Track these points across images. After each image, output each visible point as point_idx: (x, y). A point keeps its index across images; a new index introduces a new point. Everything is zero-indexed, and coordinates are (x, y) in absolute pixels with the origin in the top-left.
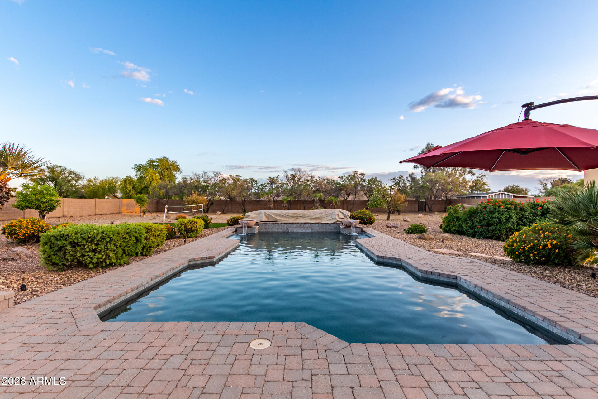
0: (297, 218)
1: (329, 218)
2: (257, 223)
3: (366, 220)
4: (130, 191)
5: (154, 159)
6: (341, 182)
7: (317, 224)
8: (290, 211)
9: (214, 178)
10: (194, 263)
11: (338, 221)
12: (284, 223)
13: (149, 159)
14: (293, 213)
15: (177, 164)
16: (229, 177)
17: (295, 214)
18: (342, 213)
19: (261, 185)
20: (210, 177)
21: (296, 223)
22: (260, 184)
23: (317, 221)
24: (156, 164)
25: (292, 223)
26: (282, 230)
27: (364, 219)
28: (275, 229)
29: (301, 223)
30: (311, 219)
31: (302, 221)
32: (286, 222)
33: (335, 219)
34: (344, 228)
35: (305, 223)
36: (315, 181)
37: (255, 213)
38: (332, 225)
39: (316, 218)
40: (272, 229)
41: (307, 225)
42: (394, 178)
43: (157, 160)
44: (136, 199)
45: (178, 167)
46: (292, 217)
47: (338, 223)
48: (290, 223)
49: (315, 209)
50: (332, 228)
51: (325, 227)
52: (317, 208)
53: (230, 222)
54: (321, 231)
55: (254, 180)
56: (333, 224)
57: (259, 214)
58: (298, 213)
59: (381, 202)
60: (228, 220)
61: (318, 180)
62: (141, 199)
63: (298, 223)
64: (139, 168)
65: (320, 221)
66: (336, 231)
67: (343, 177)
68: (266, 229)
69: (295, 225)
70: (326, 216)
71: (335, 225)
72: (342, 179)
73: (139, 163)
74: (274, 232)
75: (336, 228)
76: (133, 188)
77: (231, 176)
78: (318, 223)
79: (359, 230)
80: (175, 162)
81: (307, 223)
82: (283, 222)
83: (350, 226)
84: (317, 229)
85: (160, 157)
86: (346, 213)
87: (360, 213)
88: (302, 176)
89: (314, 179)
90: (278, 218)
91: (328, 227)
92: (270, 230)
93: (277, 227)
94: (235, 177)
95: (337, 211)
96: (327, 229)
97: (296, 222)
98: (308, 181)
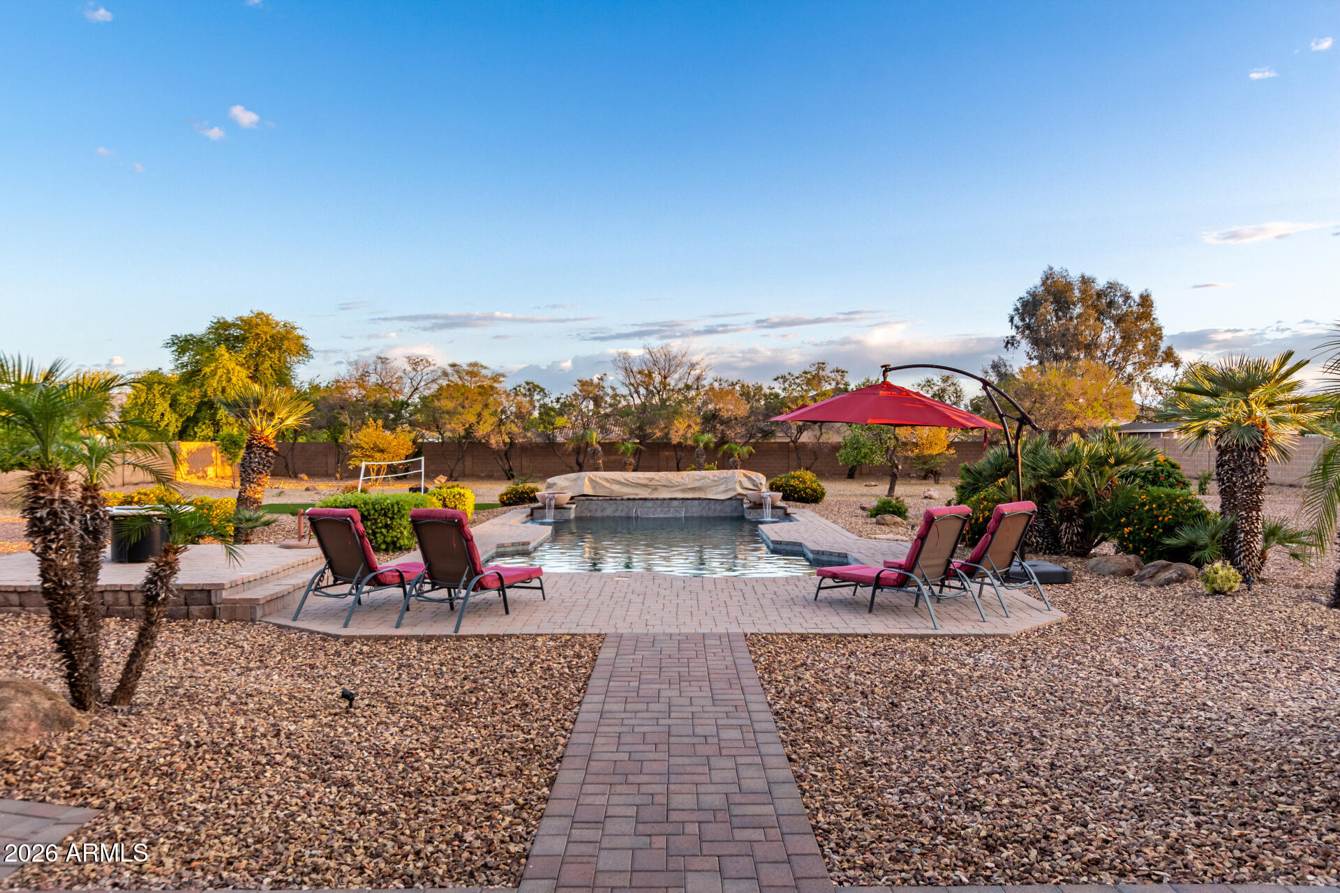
0: (655, 489)
1: (722, 488)
2: (572, 498)
3: (805, 492)
4: (163, 415)
5: (230, 320)
6: (780, 391)
7: (697, 502)
8: (640, 474)
9: (412, 375)
10: (502, 549)
11: (739, 494)
12: (629, 499)
13: (215, 321)
14: (647, 478)
15: (299, 332)
16: (449, 370)
17: (651, 480)
18: (749, 478)
19: (558, 400)
20: (400, 374)
21: (652, 499)
22: (553, 398)
23: (696, 495)
24: (236, 332)
25: (645, 499)
26: (623, 514)
27: (800, 491)
28: (609, 511)
29: (664, 499)
30: (684, 491)
31: (666, 494)
32: (632, 497)
33: (734, 489)
34: (749, 508)
35: (671, 499)
36: (707, 388)
37: (566, 479)
38: (727, 503)
39: (693, 489)
40: (602, 511)
41: (675, 503)
42: (929, 381)
43: (239, 322)
44: (222, 440)
45: (303, 341)
46: (646, 486)
47: (738, 499)
48: (641, 499)
49: (695, 470)
50: (728, 510)
51: (713, 507)
52: (700, 468)
53: (508, 499)
54: (705, 515)
55: (538, 387)
56: (730, 501)
57: (575, 480)
58: (657, 478)
59: (871, 449)
60: (502, 495)
61: (716, 385)
62: (234, 442)
63: (657, 499)
64: (183, 345)
65: (703, 496)
66: (736, 514)
67: (788, 377)
68: (591, 511)
69: (650, 504)
70: (717, 483)
71: (735, 503)
72: (784, 382)
73: (183, 331)
74: (608, 517)
75: (736, 508)
76: (171, 405)
77: (453, 365)
78: (699, 499)
79: (780, 512)
80: (294, 328)
81: (675, 499)
82: (626, 497)
83: (761, 505)
84: (696, 510)
85: (246, 314)
86: (758, 478)
87: (793, 477)
88: (672, 369)
89: (706, 383)
90: (616, 488)
91: (719, 507)
92: (599, 514)
93: (614, 507)
94: (465, 367)
95: (739, 474)
96: (717, 511)
97: (654, 496)
98: (688, 387)
